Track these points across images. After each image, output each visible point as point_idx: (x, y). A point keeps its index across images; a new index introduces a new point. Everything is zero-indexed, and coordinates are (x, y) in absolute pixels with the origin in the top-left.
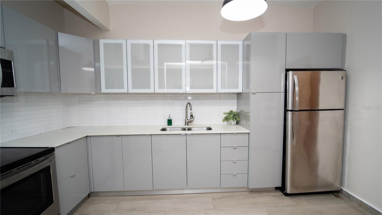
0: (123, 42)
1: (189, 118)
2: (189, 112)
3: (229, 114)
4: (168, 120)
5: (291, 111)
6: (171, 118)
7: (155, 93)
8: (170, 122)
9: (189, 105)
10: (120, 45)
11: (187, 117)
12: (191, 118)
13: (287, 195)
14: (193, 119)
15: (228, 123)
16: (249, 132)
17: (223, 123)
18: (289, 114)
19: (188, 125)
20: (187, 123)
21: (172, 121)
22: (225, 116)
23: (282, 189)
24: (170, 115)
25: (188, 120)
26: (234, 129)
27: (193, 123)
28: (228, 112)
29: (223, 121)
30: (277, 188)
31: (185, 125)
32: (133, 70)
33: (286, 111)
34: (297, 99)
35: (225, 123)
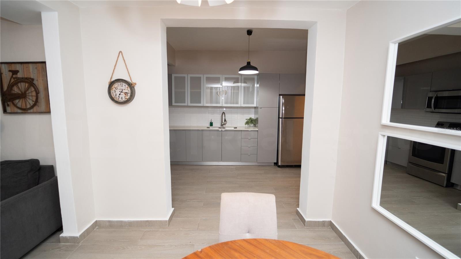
0: (186, 76)
1: (223, 122)
2: (224, 118)
3: (249, 120)
4: (211, 123)
5: (281, 118)
6: (212, 122)
7: (203, 106)
8: (211, 124)
9: (223, 113)
10: (185, 77)
11: (222, 121)
12: (225, 121)
13: (279, 166)
14: (226, 122)
15: (249, 125)
16: (258, 130)
17: (245, 126)
18: (281, 119)
19: (223, 126)
20: (222, 125)
21: (213, 124)
22: (246, 121)
23: (276, 164)
24: (211, 119)
25: (223, 123)
26: (251, 128)
27: (226, 125)
28: (249, 118)
29: (246, 124)
30: (275, 163)
31: (221, 126)
32: (191, 92)
33: (279, 118)
34: (283, 112)
35: (247, 125)
